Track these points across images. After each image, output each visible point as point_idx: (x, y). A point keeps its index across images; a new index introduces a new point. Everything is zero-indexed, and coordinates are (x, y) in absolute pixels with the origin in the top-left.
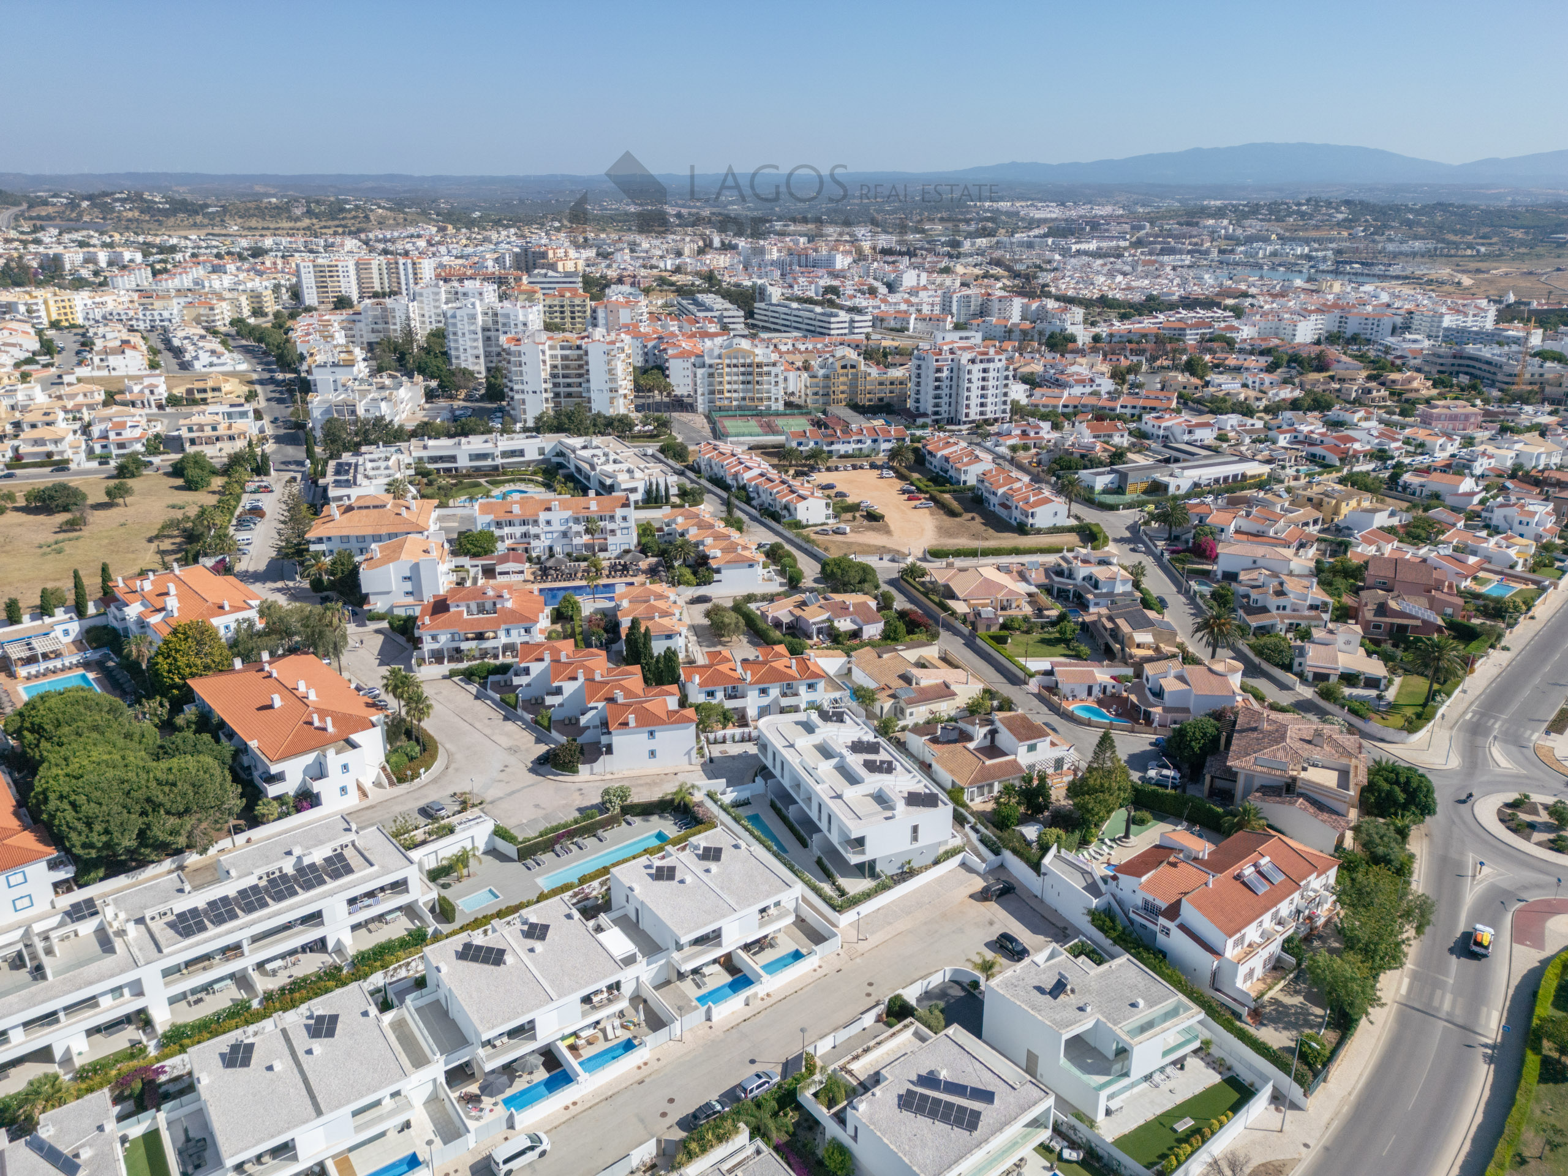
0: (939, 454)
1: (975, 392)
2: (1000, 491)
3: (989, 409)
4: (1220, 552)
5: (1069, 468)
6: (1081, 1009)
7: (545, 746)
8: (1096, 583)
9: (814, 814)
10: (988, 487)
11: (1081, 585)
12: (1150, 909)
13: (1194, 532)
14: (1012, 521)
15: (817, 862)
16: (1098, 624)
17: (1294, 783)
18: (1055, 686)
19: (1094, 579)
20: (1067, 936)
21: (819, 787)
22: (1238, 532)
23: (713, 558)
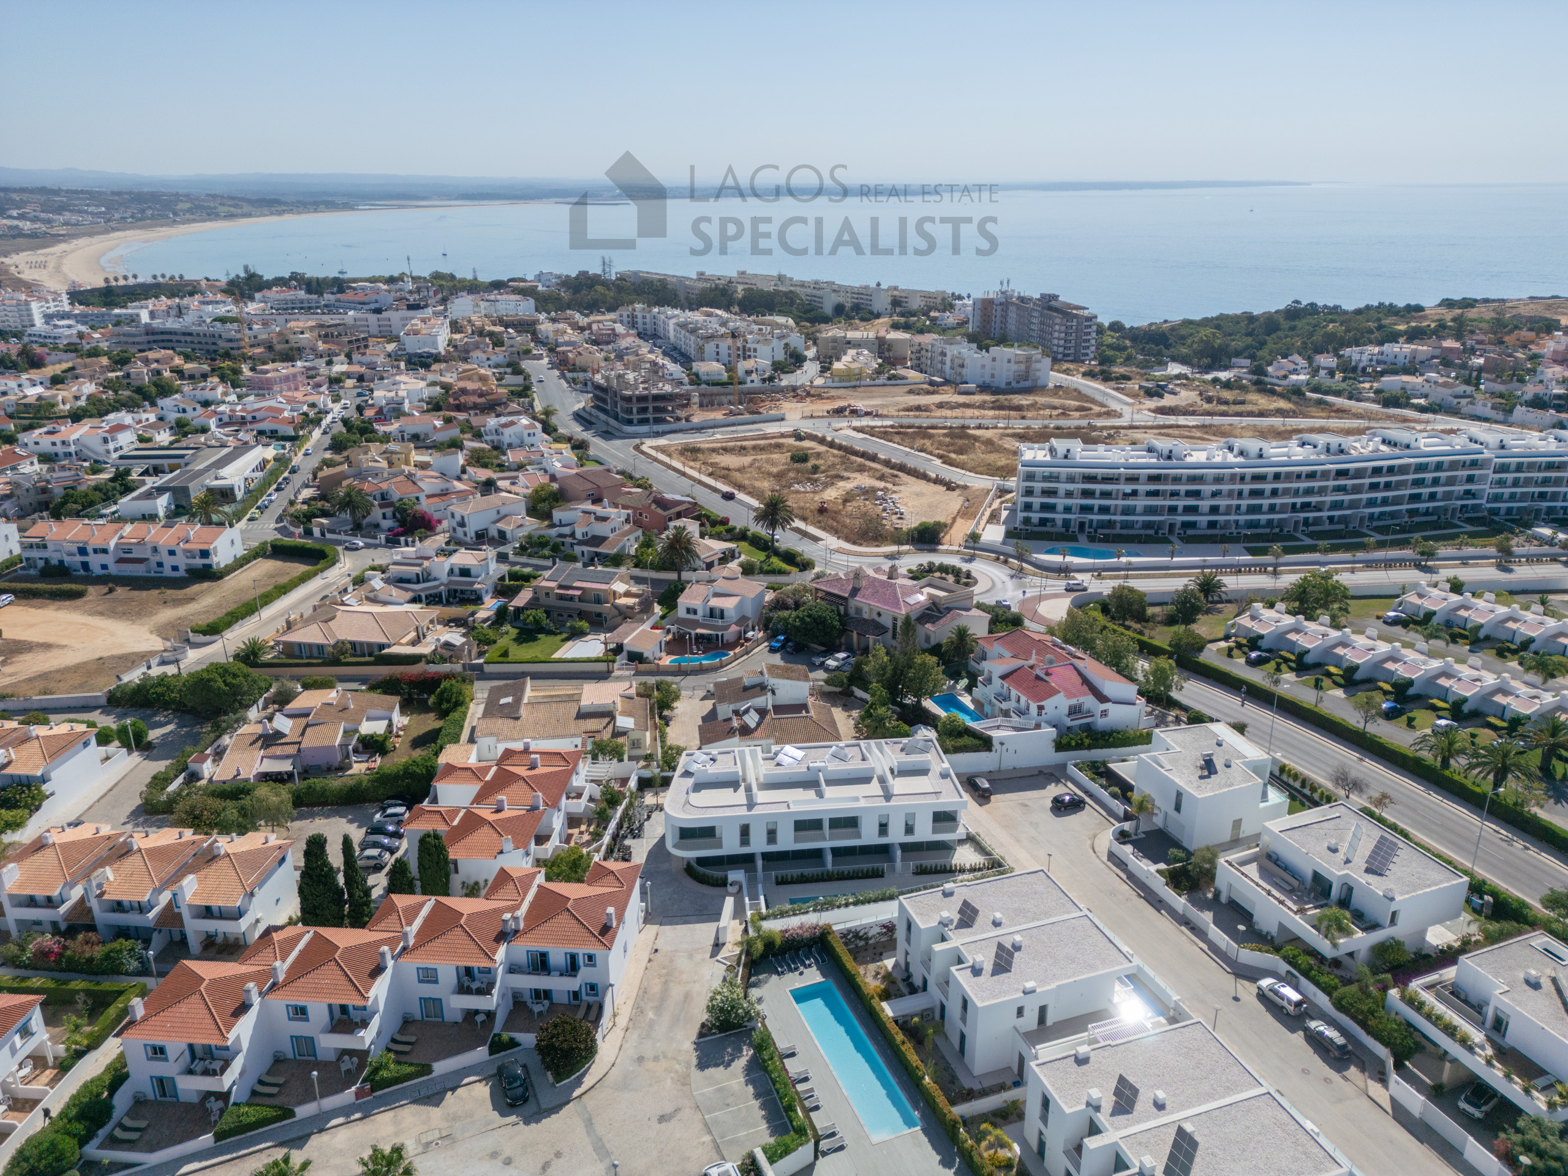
2: (112, 544)
4: (465, 513)
5: (92, 504)
6: (1228, 766)
7: (460, 1091)
8: (465, 572)
9: (869, 836)
10: (74, 548)
11: (450, 582)
12: (1074, 711)
13: (389, 511)
14: (167, 572)
15: (916, 873)
16: (543, 600)
17: (934, 604)
18: (636, 658)
19: (457, 571)
20: (1052, 774)
21: (862, 803)
22: (428, 497)
23: (4, 766)
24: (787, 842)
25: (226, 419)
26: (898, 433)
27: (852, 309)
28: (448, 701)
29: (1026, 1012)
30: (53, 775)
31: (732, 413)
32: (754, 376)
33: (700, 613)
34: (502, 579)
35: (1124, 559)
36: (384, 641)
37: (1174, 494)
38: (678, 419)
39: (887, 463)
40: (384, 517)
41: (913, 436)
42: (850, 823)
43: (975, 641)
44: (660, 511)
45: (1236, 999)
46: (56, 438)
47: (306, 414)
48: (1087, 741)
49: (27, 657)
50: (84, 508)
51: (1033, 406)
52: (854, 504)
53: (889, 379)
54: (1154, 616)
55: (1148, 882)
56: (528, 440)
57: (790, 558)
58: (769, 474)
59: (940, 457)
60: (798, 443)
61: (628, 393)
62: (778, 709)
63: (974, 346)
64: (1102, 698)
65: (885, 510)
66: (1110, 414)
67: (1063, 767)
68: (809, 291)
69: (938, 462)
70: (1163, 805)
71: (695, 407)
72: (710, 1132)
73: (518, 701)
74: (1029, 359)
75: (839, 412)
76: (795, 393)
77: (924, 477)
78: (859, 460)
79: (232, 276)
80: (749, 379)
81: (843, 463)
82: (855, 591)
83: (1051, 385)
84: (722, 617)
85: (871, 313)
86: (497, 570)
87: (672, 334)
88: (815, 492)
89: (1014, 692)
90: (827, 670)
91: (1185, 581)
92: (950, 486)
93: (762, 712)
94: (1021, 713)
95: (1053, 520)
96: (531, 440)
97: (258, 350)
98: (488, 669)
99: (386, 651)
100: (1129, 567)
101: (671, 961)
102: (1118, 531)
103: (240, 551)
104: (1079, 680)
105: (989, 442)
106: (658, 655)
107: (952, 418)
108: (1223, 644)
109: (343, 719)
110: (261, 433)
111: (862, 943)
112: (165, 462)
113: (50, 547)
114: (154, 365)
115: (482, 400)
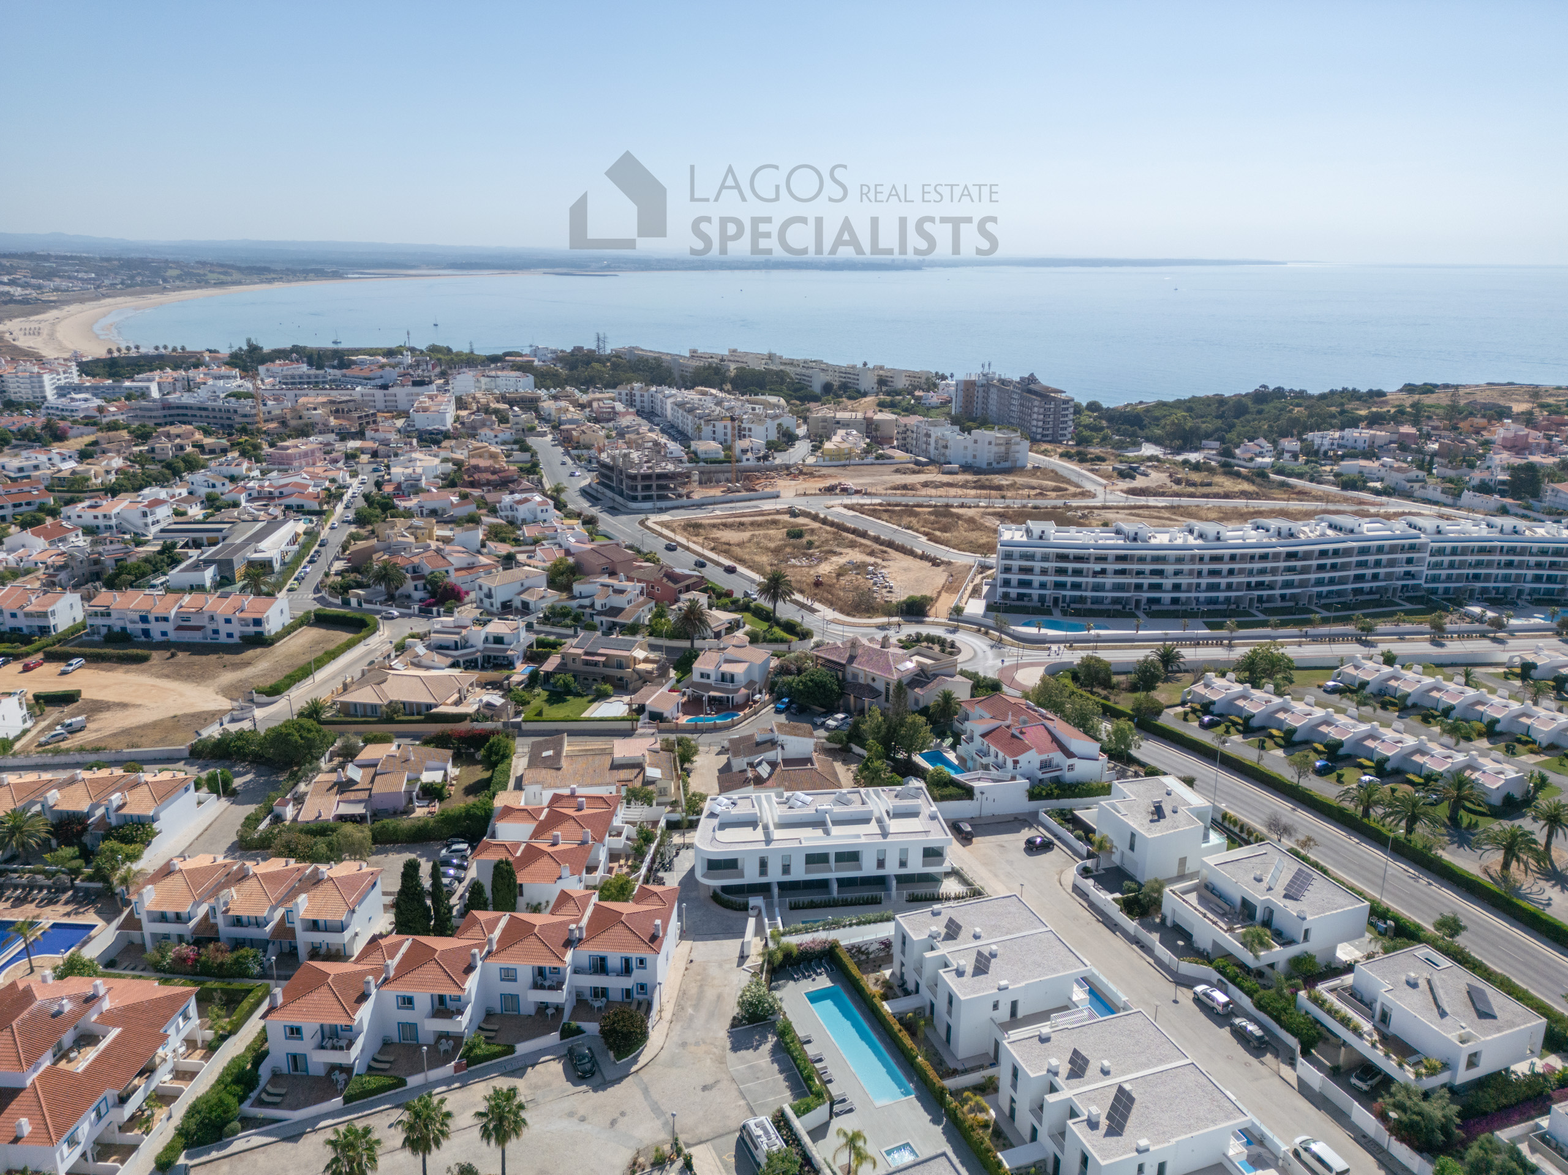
2: (173, 612)
4: (493, 586)
5: (144, 575)
6: (1175, 812)
7: (537, 1067)
8: (499, 640)
9: (869, 868)
10: (136, 617)
11: (485, 649)
12: (1045, 765)
13: (420, 583)
14: (222, 638)
15: (908, 901)
16: (571, 665)
17: (922, 670)
18: (657, 717)
19: (491, 639)
20: (1026, 820)
21: (863, 840)
22: (457, 570)
23: (120, 807)
24: (799, 873)
25: (255, 494)
26: (886, 511)
27: (840, 388)
28: (495, 755)
29: (1000, 1006)
30: (162, 815)
31: (729, 490)
32: (749, 455)
33: (713, 677)
34: (531, 646)
35: (1092, 632)
36: (432, 701)
37: (1140, 573)
38: (680, 496)
39: (877, 540)
40: (416, 589)
41: (900, 514)
42: (851, 857)
43: (959, 704)
44: (670, 584)
45: (1175, 1002)
46: (99, 512)
47: (327, 489)
48: (1056, 792)
49: (107, 715)
50: (137, 579)
51: (1013, 486)
52: (848, 578)
53: (877, 458)
54: (1118, 684)
55: (1105, 909)
56: (541, 516)
57: (790, 628)
58: (767, 549)
59: (926, 534)
60: (792, 520)
61: (633, 471)
62: (787, 762)
63: (957, 428)
64: (1069, 754)
65: (875, 584)
66: (1085, 494)
67: (1035, 814)
68: (799, 370)
69: (924, 539)
70: (1120, 845)
71: (695, 484)
72: (744, 1098)
73: (558, 754)
74: (1008, 443)
75: (830, 490)
76: (788, 471)
77: (910, 553)
78: (851, 536)
79: (235, 349)
80: (745, 457)
81: (835, 539)
82: (852, 659)
83: (1029, 466)
84: (732, 680)
85: (858, 392)
86: (527, 638)
87: (669, 412)
88: (810, 567)
89: (993, 749)
90: (827, 729)
91: (1147, 652)
92: (935, 562)
93: (773, 765)
94: (999, 767)
95: (1030, 595)
96: (544, 516)
97: (273, 425)
98: (526, 726)
99: (434, 710)
100: (1098, 639)
101: (705, 969)
102: (1089, 606)
103: (288, 619)
104: (1049, 738)
105: (971, 521)
106: (676, 715)
107: (936, 497)
108: (1180, 709)
109: (405, 769)
110: (288, 507)
111: (863, 957)
112: (204, 535)
113: (114, 615)
114: (178, 441)
115: (494, 477)
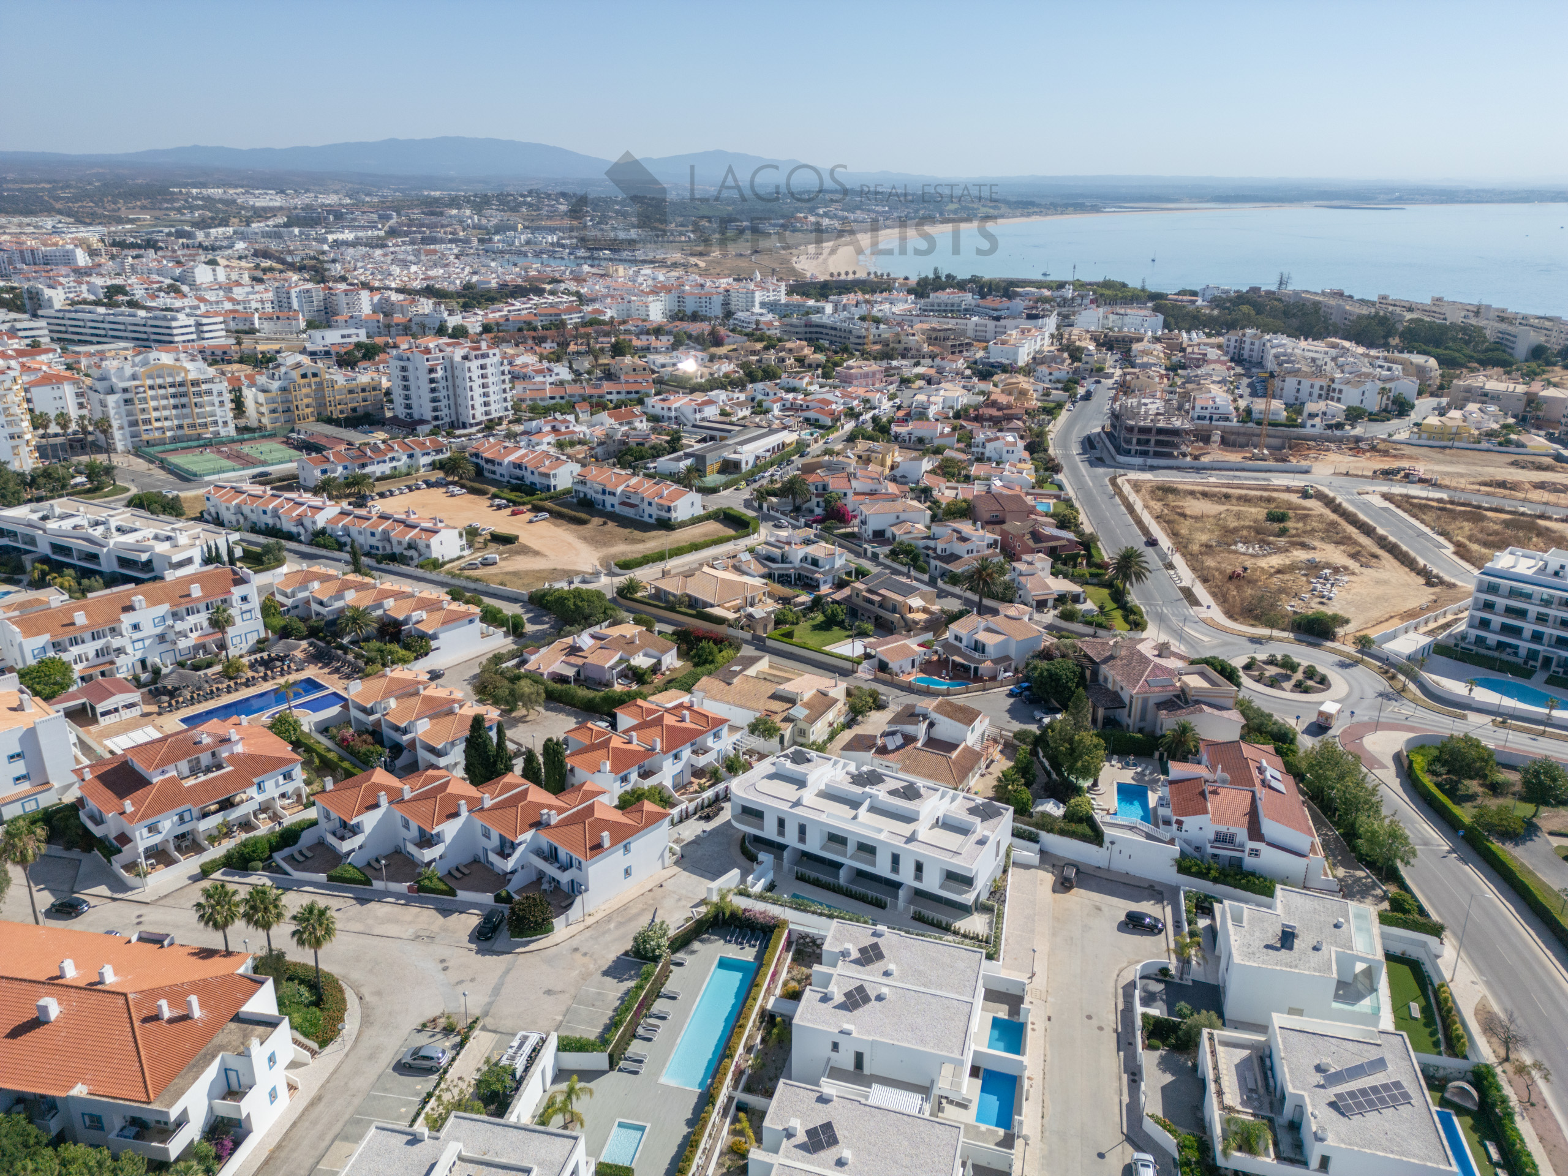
0: (506, 461)
1: (478, 391)
2: (619, 490)
3: (493, 407)
5: (642, 458)
6: (1313, 949)
7: (463, 915)
8: (815, 562)
9: (882, 867)
10: (600, 488)
11: (801, 568)
12: (1223, 839)
13: (823, 500)
14: (646, 519)
15: (914, 918)
16: (854, 599)
17: (1187, 692)
18: (883, 667)
19: (809, 559)
20: (1161, 893)
21: (882, 837)
22: (856, 494)
23: (418, 622)
24: (814, 845)
25: (788, 405)
26: (1441, 509)
28: (700, 657)
29: (841, 1049)
30: (441, 636)
31: (1254, 458)
32: (1317, 420)
33: (965, 642)
34: (849, 574)
36: (714, 601)
38: (1184, 455)
39: (1382, 542)
42: (867, 849)
43: (1197, 741)
44: (1031, 543)
45: (1102, 1155)
46: (665, 405)
47: (852, 409)
48: (1213, 873)
49: (519, 558)
50: (632, 461)
52: (1286, 577)
53: (1500, 444)
55: (1136, 1023)
56: (1004, 456)
57: (1135, 614)
58: (1223, 528)
61: (1136, 423)
62: (930, 741)
65: (1311, 590)
67: (1175, 890)
69: (1449, 549)
71: (1215, 446)
73: (741, 671)
75: (1389, 474)
76: (1356, 446)
77: (1410, 563)
78: (1351, 530)
79: (923, 276)
80: (1309, 423)
81: (1327, 531)
82: (1109, 659)
84: (982, 651)
86: (843, 565)
87: (1270, 363)
88: (1253, 556)
89: (1171, 800)
92: (1432, 580)
93: (909, 739)
94: (1167, 823)
95: (1517, 647)
96: (1008, 456)
97: (877, 347)
98: (769, 643)
99: (709, 610)
101: (664, 897)
103: (699, 511)
104: (1247, 810)
106: (906, 669)
107: (1536, 503)
108: (1566, 842)
109: (623, 649)
110: (805, 419)
111: (818, 951)
112: (718, 434)
113: (589, 485)
114: (782, 354)
115: (1000, 413)
